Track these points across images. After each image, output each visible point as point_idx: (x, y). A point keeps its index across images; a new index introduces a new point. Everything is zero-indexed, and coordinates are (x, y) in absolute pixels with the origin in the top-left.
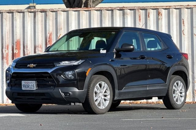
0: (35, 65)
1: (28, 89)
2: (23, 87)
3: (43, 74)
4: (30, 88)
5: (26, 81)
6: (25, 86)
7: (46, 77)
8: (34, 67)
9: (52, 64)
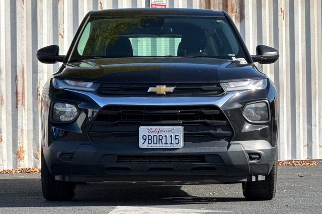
0: (171, 89)
1: (158, 146)
2: (141, 141)
3: (203, 111)
4: (166, 143)
5: (154, 128)
6: (149, 139)
7: (209, 117)
8: (168, 94)
9: (215, 86)
